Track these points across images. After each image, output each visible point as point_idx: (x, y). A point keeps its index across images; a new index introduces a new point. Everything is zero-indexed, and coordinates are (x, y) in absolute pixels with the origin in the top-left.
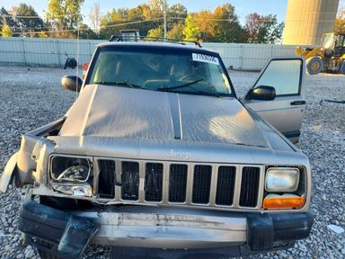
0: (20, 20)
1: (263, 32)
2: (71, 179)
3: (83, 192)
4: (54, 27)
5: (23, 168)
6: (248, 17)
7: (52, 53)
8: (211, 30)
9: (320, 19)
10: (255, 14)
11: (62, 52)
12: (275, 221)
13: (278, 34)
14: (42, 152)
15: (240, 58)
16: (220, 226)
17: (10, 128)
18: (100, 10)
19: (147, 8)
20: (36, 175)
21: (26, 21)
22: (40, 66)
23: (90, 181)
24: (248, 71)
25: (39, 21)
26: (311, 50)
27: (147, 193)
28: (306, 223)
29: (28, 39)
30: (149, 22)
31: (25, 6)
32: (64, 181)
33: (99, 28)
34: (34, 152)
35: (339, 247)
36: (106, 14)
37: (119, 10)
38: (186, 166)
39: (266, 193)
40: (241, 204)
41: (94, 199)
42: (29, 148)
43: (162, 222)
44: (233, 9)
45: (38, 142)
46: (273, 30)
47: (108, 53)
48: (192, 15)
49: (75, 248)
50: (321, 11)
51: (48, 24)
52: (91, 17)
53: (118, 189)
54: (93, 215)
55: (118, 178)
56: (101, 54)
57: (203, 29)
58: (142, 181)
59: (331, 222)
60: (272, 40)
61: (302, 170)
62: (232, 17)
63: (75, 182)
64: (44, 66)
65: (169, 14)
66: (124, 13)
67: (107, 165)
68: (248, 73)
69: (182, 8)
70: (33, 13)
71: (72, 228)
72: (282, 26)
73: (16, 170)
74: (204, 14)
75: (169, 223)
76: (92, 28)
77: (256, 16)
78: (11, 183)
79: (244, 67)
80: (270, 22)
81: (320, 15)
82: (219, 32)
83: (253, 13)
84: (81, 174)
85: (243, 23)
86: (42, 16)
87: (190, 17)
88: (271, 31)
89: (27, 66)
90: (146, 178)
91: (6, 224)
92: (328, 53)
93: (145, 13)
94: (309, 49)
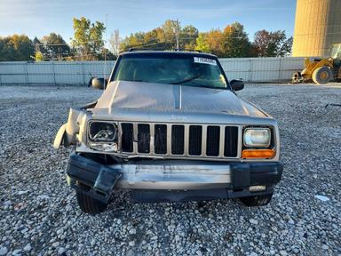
0: (50, 47)
1: (273, 47)
2: (103, 139)
3: (111, 148)
4: (79, 52)
5: (70, 132)
6: (257, 34)
7: (79, 74)
8: (221, 48)
9: (328, 31)
10: (264, 31)
11: (87, 72)
12: (251, 167)
13: (287, 48)
14: (83, 120)
15: (250, 71)
16: (210, 172)
17: (47, 130)
18: (120, 36)
19: (161, 31)
20: (79, 137)
21: (55, 48)
22: (67, 85)
23: (116, 141)
24: (258, 83)
25: (66, 47)
26: (319, 61)
27: (156, 149)
28: (276, 168)
29: (57, 62)
30: (164, 44)
31: (54, 35)
32: (98, 141)
33: (118, 51)
34: (78, 120)
35: (322, 209)
36: (124, 38)
37: (136, 35)
38: (183, 126)
39: (244, 148)
40: (225, 155)
41: (118, 154)
42: (74, 118)
43: (167, 171)
44: (241, 27)
45: (81, 113)
46: (282, 44)
47: (125, 60)
48: (203, 35)
49: (106, 185)
50: (329, 24)
51: (75, 50)
52: (111, 42)
53: (135, 145)
54: (119, 167)
55: (136, 137)
56: (122, 61)
57: (214, 47)
58: (152, 138)
59: (318, 193)
60: (282, 54)
61: (272, 130)
62: (241, 34)
63: (106, 141)
64: (71, 85)
65: (181, 36)
66: (140, 37)
67: (127, 127)
68: (257, 85)
69: (193, 29)
70: (61, 40)
71: (104, 172)
72: (291, 40)
73: (65, 135)
74: (215, 34)
75: (173, 171)
76: (113, 52)
77: (264, 33)
78: (61, 144)
79: (253, 80)
80: (279, 37)
81: (328, 28)
82: (228, 49)
83: (262, 30)
84: (109, 136)
85: (251, 40)
86: (69, 43)
87: (200, 37)
88: (281, 45)
89: (57, 86)
90: (155, 136)
91: (50, 191)
92: (336, 62)
93: (160, 36)
94: (317, 60)
